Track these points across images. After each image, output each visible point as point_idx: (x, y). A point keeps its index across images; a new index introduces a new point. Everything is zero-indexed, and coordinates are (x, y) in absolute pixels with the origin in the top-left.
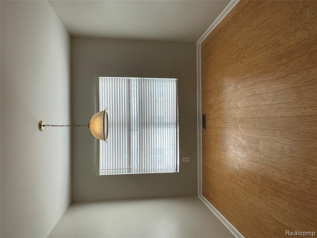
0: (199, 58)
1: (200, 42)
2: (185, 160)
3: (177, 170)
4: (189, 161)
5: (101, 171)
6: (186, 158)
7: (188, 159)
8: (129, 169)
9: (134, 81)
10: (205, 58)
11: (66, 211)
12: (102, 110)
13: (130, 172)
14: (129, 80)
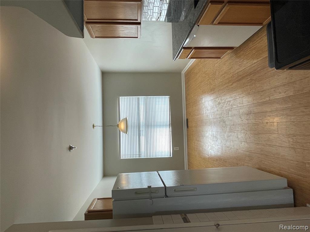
0: (183, 82)
1: (183, 72)
2: (176, 149)
3: (170, 156)
4: (178, 150)
5: (122, 156)
6: (177, 148)
7: (177, 149)
8: (140, 155)
9: (142, 98)
10: (187, 82)
11: (101, 180)
12: (125, 117)
13: (140, 157)
14: (138, 98)
